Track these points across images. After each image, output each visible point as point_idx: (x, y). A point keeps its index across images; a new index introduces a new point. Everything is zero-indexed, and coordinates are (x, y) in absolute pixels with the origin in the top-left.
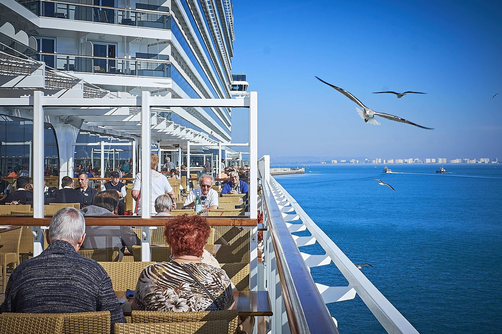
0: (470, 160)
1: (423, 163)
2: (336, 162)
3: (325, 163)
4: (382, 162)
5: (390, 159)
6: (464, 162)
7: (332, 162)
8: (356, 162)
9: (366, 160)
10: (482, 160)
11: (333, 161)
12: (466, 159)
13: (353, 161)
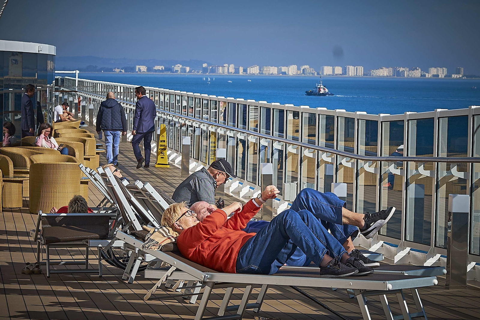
0: (409, 70)
1: (318, 74)
2: (144, 68)
3: (123, 71)
4: (237, 71)
5: (252, 65)
6: (398, 73)
7: (137, 70)
8: (184, 71)
9: (205, 65)
10: (433, 71)
11: (137, 67)
12: (401, 69)
13: (178, 67)
